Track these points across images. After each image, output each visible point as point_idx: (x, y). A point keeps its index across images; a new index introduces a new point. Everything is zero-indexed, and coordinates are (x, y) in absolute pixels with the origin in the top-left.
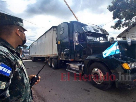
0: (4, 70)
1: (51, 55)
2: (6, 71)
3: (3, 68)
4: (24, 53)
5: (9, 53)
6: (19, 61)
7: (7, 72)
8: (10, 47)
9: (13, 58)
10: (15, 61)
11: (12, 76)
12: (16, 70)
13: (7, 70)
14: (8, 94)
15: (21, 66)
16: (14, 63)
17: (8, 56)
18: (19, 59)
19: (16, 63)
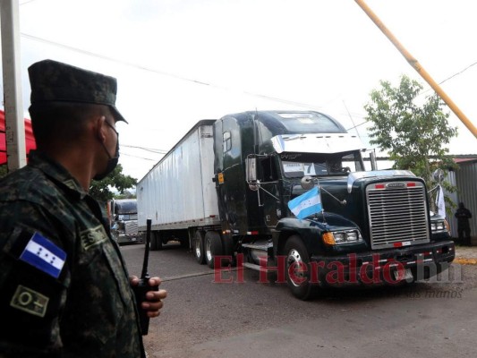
0: (42, 256)
1: (201, 220)
2: (48, 260)
3: (41, 249)
4: (121, 217)
5: (59, 201)
6: (97, 231)
7: (52, 262)
9: (72, 218)
10: (77, 228)
11: (68, 281)
12: (81, 262)
14: (55, 337)
15: (99, 248)
16: (74, 234)
17: (55, 208)
18: (95, 224)
19: (83, 235)
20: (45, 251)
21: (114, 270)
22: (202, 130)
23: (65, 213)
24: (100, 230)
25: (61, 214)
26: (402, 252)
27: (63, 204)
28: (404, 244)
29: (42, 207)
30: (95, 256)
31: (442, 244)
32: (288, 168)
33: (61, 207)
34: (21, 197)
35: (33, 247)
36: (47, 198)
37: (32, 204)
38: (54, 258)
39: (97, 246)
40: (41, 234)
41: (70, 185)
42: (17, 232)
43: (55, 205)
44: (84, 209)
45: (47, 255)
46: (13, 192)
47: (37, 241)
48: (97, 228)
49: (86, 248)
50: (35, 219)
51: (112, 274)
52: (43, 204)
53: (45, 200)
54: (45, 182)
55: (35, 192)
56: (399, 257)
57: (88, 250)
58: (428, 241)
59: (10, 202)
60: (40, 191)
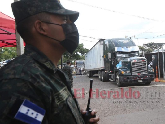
0: (29, 114)
2: (33, 116)
3: (28, 110)
4: (78, 66)
5: (41, 77)
6: (63, 90)
7: (36, 117)
8: (46, 62)
10: (52, 93)
12: (56, 112)
13: (35, 113)
15: (65, 102)
16: (51, 98)
17: (39, 82)
18: (62, 86)
19: (56, 96)
20: (31, 111)
21: (74, 114)
22: (101, 42)
23: (44, 85)
24: (65, 89)
25: (42, 85)
26: (140, 76)
27: (43, 79)
28: (140, 74)
29: (30, 82)
30: (63, 107)
31: (151, 75)
32: (118, 55)
33: (42, 81)
34: (17, 77)
35: (23, 109)
36: (33, 76)
37: (24, 80)
38: (37, 115)
39: (64, 101)
40: (29, 100)
41: (48, 65)
42: (13, 100)
43: (38, 80)
44: (56, 78)
45: (32, 114)
46: (12, 73)
47: (26, 105)
48: (63, 89)
49: (58, 104)
50: (25, 90)
51: (73, 116)
52: (30, 80)
53: (32, 77)
54: (33, 65)
55: (26, 73)
56: (139, 77)
57: (59, 104)
58: (147, 74)
59: (10, 79)
60: (29, 72)
